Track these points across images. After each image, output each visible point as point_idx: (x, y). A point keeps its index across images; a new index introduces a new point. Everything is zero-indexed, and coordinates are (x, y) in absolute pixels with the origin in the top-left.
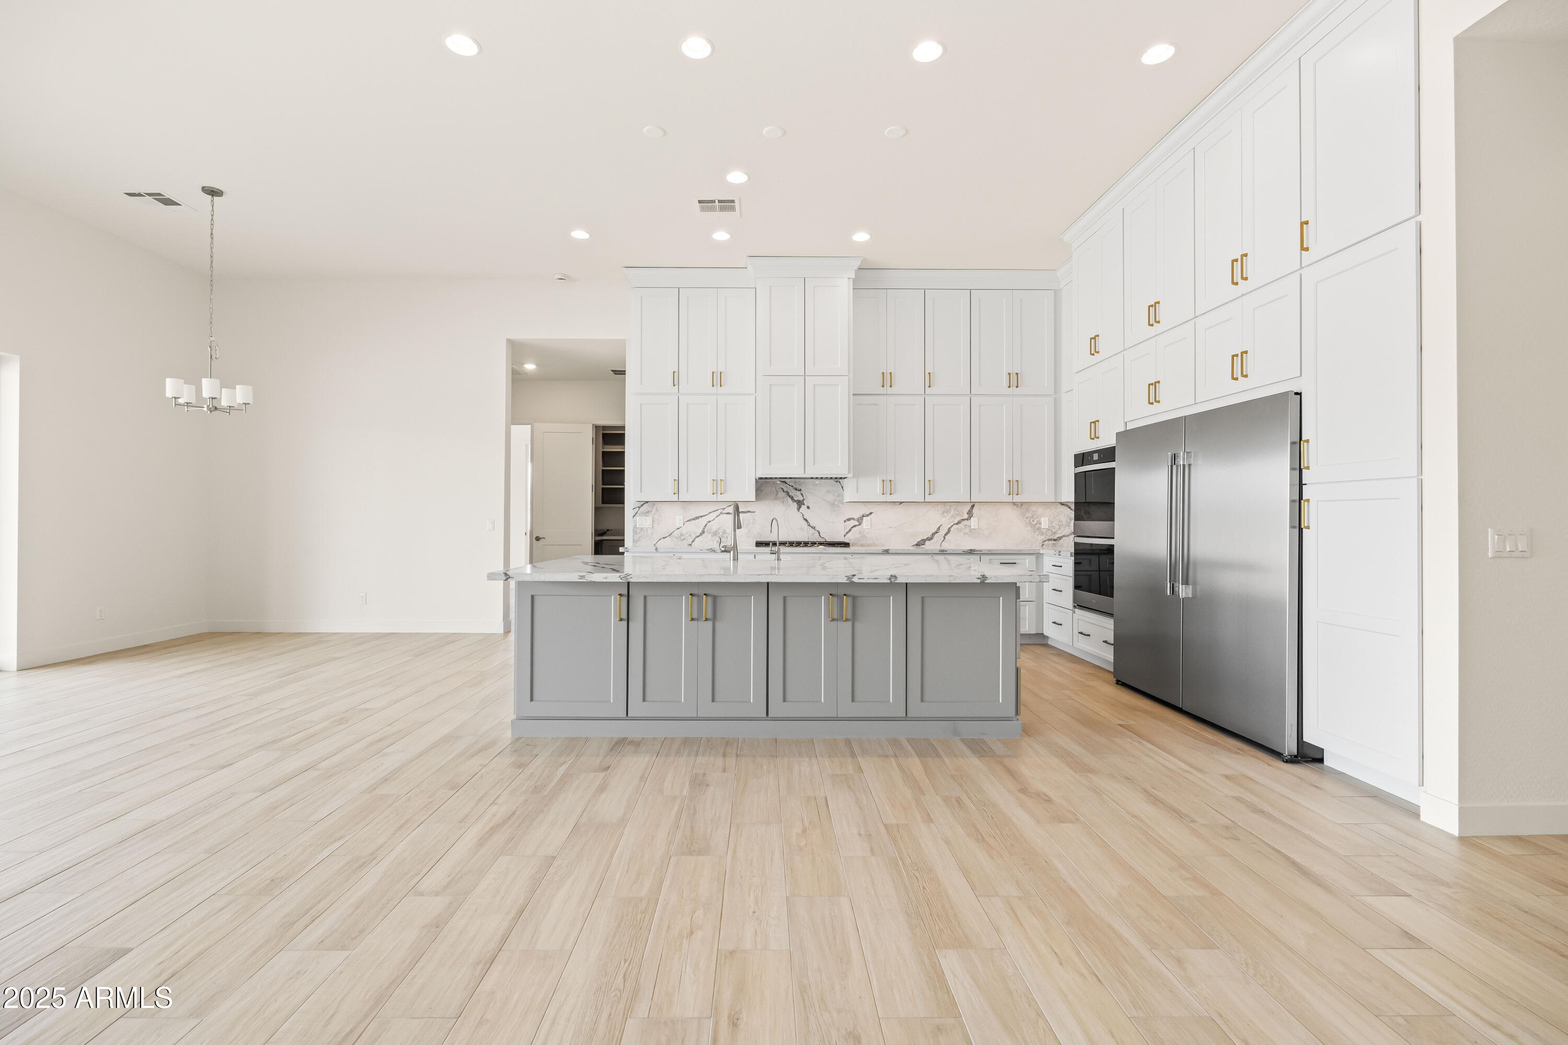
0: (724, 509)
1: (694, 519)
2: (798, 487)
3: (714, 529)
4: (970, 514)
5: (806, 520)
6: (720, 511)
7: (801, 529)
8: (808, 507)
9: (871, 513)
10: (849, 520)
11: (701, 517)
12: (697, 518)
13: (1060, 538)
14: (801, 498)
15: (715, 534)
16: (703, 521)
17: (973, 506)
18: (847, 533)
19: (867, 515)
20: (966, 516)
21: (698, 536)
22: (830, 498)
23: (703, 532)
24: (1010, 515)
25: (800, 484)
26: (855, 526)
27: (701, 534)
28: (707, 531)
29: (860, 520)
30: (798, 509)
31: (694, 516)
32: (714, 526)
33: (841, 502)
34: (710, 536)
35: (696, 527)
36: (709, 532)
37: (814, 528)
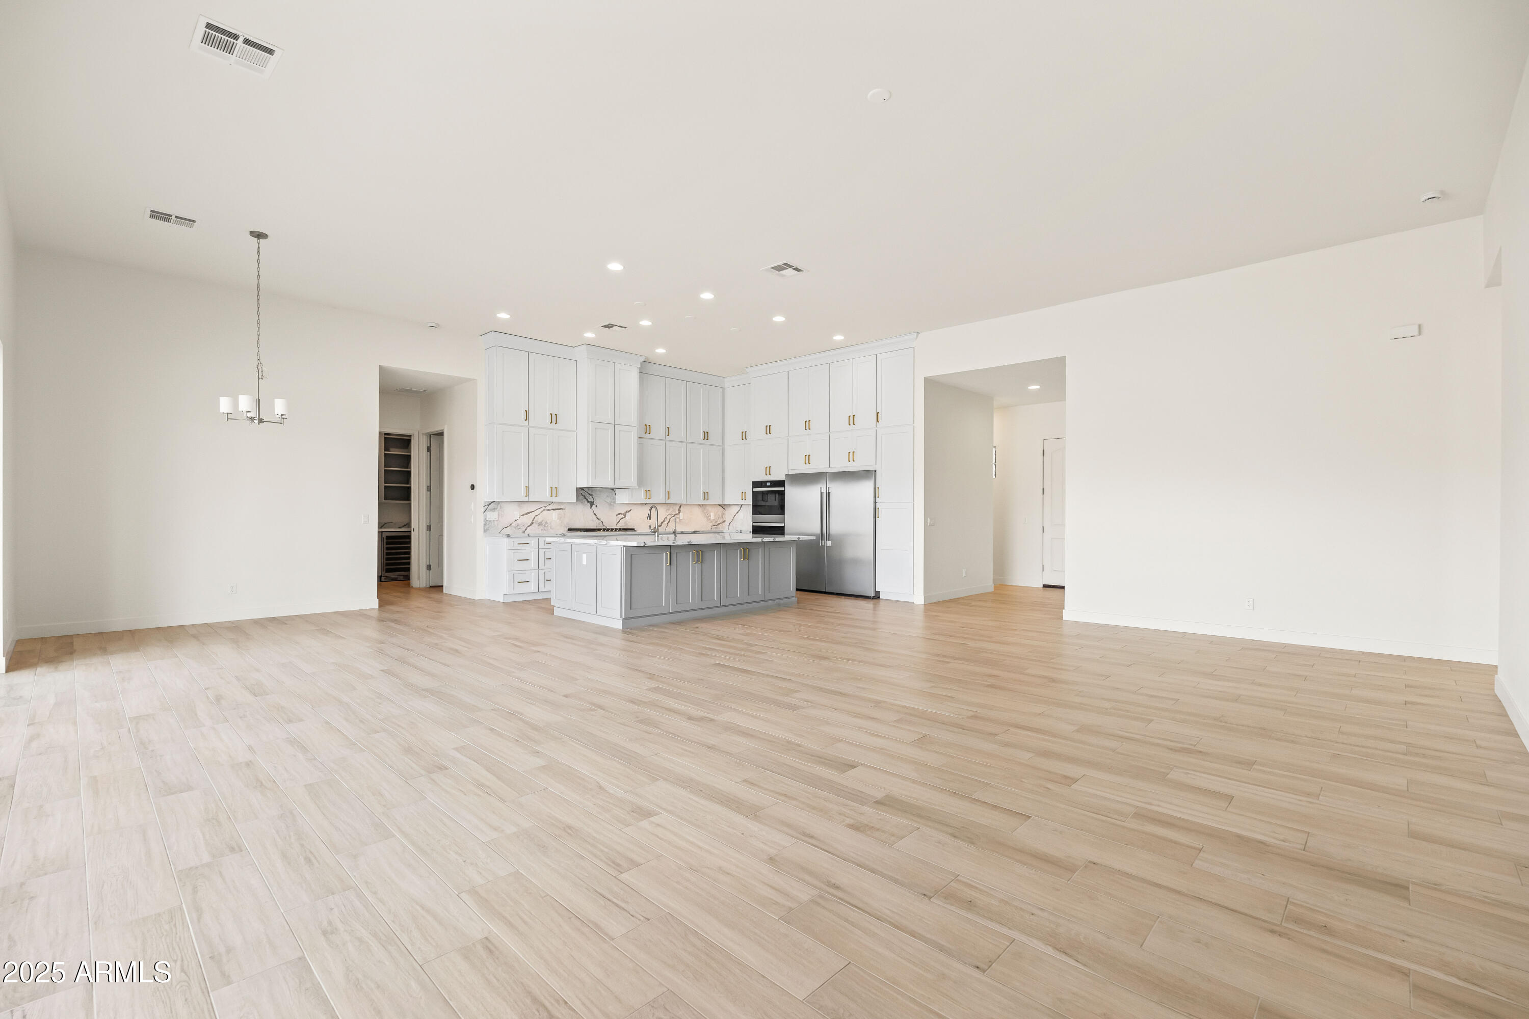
0: (545, 507)
1: (526, 514)
2: (591, 493)
3: (539, 521)
4: (679, 510)
5: (595, 514)
6: (542, 509)
7: (593, 520)
8: (596, 506)
9: (630, 510)
10: (619, 514)
11: (531, 512)
12: (529, 513)
13: (719, 524)
14: (592, 500)
15: (540, 524)
16: (533, 515)
17: (681, 506)
18: (618, 523)
19: (629, 512)
20: (677, 512)
21: (529, 526)
22: (609, 500)
23: (532, 523)
24: (697, 511)
25: (592, 491)
26: (622, 518)
27: (531, 525)
28: (535, 522)
29: (625, 514)
30: (591, 507)
31: (526, 512)
32: (539, 519)
33: (615, 502)
34: (537, 526)
35: (527, 520)
36: (536, 523)
37: (599, 519)
